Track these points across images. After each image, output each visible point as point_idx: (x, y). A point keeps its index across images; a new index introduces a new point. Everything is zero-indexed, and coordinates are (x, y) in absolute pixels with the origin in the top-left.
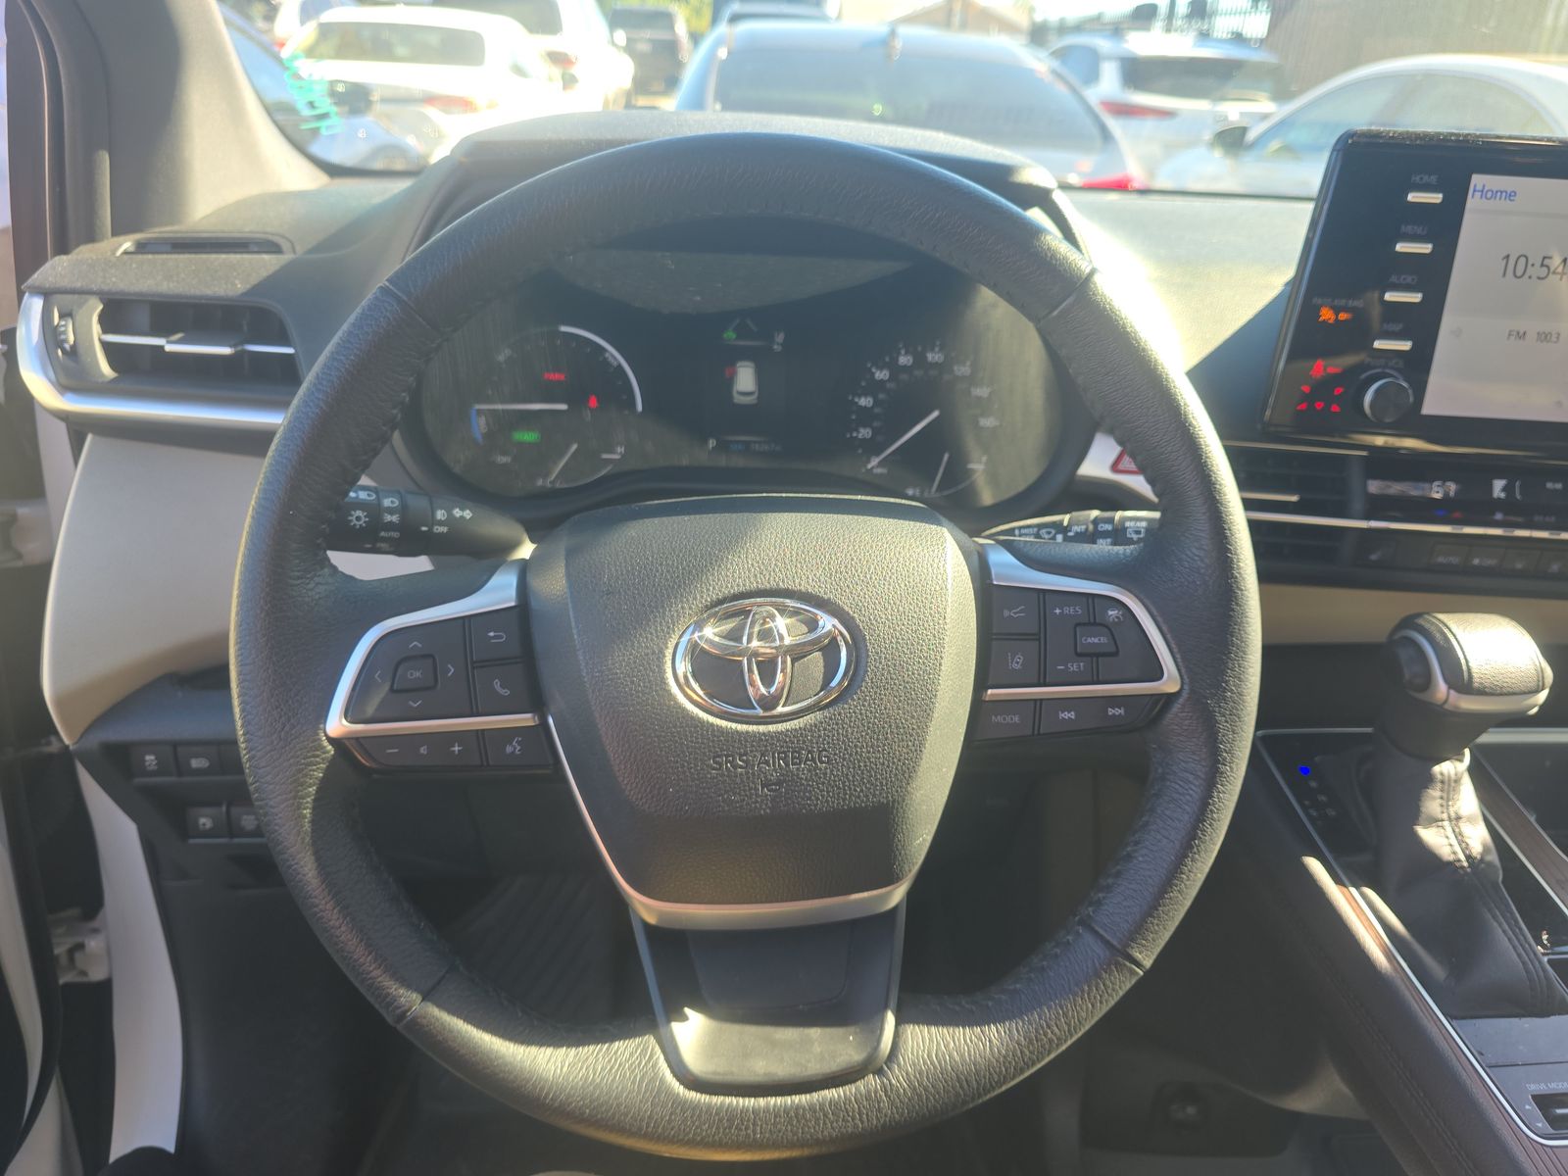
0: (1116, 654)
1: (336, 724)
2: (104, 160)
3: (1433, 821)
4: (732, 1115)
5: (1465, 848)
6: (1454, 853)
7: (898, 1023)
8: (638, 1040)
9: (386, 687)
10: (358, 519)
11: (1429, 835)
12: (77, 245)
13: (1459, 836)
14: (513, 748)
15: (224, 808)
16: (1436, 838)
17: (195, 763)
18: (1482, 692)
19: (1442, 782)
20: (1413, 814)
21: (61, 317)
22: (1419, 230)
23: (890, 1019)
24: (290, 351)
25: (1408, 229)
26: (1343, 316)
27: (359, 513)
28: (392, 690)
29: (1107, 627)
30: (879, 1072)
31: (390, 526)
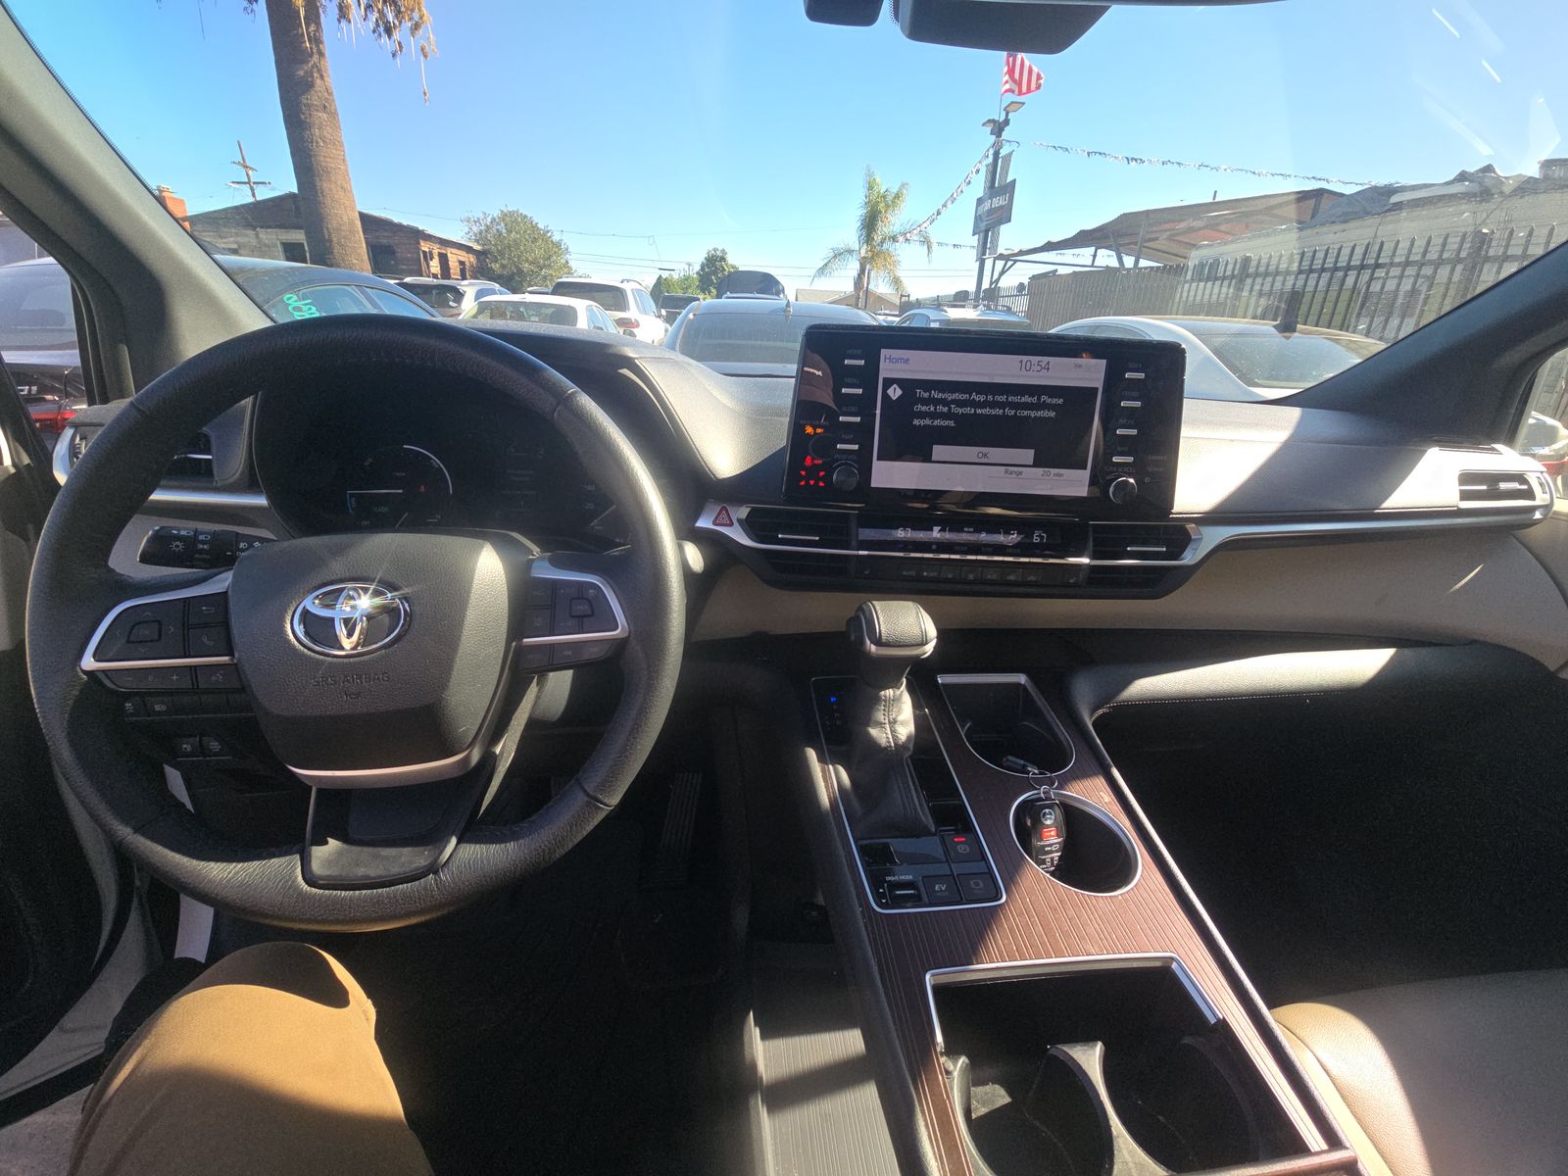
0: (592, 615)
1: (89, 662)
2: (125, 350)
3: (880, 725)
4: (336, 901)
5: (895, 738)
6: (889, 742)
7: (458, 843)
8: (287, 858)
9: (124, 641)
10: (177, 546)
11: (874, 732)
12: (113, 400)
13: (893, 732)
14: (218, 678)
15: (197, 739)
16: (880, 735)
17: (157, 708)
18: (888, 645)
19: (885, 701)
20: (868, 720)
21: (81, 439)
22: (855, 381)
23: (454, 840)
24: (210, 457)
25: (849, 380)
26: (819, 431)
27: (178, 543)
28: (128, 642)
29: (589, 601)
30: (436, 873)
31: (201, 551)
